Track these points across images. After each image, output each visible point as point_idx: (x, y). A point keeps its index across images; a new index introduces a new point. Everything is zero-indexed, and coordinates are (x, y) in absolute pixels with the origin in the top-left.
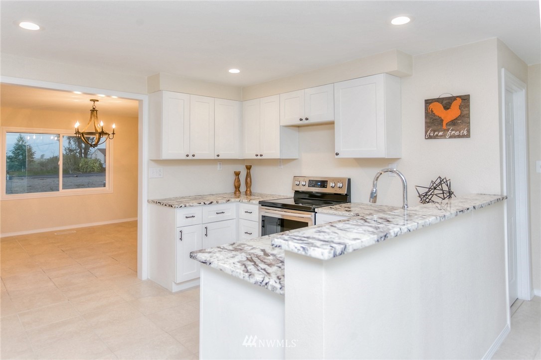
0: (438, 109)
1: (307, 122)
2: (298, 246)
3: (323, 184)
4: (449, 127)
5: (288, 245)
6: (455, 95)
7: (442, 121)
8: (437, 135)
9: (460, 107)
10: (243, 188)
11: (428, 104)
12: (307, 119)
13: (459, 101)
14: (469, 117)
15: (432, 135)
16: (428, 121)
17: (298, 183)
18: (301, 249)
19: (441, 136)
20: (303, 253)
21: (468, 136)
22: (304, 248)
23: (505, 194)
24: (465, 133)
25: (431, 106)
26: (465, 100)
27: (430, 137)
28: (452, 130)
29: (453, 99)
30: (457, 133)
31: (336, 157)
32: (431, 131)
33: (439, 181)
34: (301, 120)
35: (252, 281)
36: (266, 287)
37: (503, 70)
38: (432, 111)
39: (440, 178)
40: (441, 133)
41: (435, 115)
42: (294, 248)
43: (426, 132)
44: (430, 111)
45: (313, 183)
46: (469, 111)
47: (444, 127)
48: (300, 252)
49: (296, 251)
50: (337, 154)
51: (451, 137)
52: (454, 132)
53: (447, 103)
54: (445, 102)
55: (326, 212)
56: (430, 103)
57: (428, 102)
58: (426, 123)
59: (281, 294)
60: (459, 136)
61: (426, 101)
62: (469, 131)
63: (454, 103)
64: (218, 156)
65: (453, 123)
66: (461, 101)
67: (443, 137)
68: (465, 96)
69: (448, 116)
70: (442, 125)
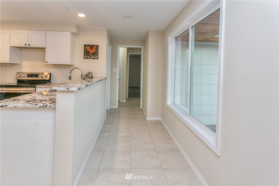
0: (89, 49)
1: (29, 46)
2: (65, 88)
3: (36, 75)
5: (60, 89)
6: (94, 44)
7: (90, 53)
8: (88, 57)
9: (96, 49)
12: (29, 45)
13: (95, 47)
14: (98, 52)
15: (86, 57)
17: (20, 76)
18: (67, 89)
20: (67, 90)
21: (97, 59)
22: (67, 88)
23: (107, 77)
24: (97, 57)
26: (97, 46)
27: (85, 58)
28: (93, 56)
29: (94, 46)
31: (47, 63)
32: (86, 56)
33: (88, 73)
34: (25, 45)
35: (37, 106)
36: (46, 107)
37: (108, 39)
38: (86, 49)
39: (89, 72)
40: (89, 57)
42: (63, 89)
43: (84, 56)
45: (30, 75)
46: (98, 50)
47: (90, 55)
48: (66, 90)
49: (64, 90)
50: (47, 62)
51: (93, 58)
52: (93, 57)
53: (92, 47)
54: (91, 46)
58: (84, 53)
59: (54, 107)
60: (95, 59)
62: (98, 57)
65: (93, 54)
67: (90, 58)
68: (97, 45)
69: (92, 51)
70: (90, 54)
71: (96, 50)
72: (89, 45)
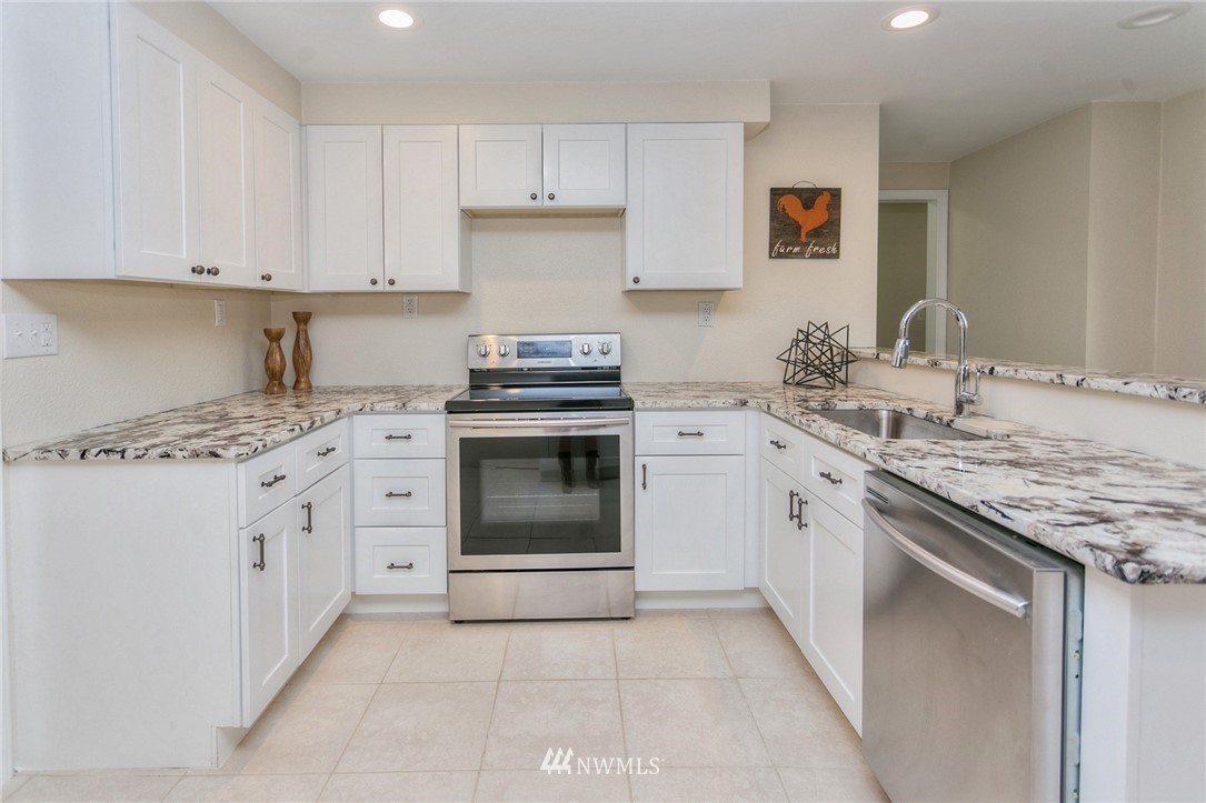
0: (793, 207)
1: (550, 204)
4: (809, 239)
6: (820, 186)
8: (790, 252)
9: (829, 207)
10: (289, 378)
11: (777, 197)
12: (552, 197)
13: (826, 197)
14: (839, 225)
15: (782, 251)
16: (777, 226)
17: (487, 351)
19: (797, 253)
21: (836, 256)
24: (834, 249)
25: (783, 200)
27: (780, 256)
28: (815, 245)
30: (821, 251)
32: (780, 244)
34: (534, 197)
38: (784, 210)
40: (796, 249)
41: (788, 217)
43: (772, 246)
44: (780, 208)
46: (839, 214)
47: (803, 239)
51: (815, 256)
52: (817, 248)
53: (808, 197)
54: (804, 196)
55: (663, 405)
56: (782, 195)
57: (776, 193)
58: (772, 229)
60: (824, 256)
61: (772, 190)
62: (838, 248)
63: (820, 199)
64: (267, 278)
65: (817, 233)
66: (829, 198)
67: (800, 255)
68: (836, 189)
69: (810, 220)
70: (803, 234)
71: (830, 215)
72: (792, 191)
